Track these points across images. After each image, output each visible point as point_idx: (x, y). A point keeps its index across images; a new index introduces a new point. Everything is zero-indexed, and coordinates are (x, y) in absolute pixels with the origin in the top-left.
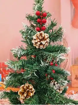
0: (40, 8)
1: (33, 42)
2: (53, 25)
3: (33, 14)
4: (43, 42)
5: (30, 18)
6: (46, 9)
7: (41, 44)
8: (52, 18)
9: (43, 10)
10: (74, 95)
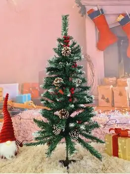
0: (66, 34)
1: (62, 52)
2: (74, 44)
3: (62, 37)
4: (68, 52)
5: (59, 40)
6: (69, 34)
7: (67, 53)
8: (74, 40)
9: (68, 35)
10: (102, 114)
